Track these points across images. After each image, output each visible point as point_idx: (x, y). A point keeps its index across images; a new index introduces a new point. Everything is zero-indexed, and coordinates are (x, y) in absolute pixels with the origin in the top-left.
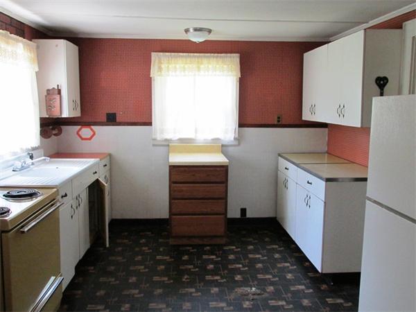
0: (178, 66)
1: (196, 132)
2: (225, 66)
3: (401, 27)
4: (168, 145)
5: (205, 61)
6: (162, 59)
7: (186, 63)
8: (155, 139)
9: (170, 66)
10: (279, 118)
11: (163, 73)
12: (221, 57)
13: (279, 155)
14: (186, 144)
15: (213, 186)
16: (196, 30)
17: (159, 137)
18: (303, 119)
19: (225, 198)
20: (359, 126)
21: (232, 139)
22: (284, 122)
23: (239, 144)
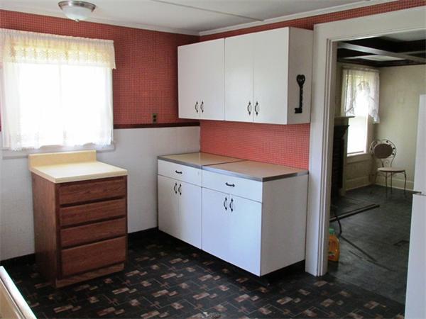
0: (38, 50)
1: (65, 137)
2: (98, 55)
3: (312, 28)
4: (27, 157)
5: (74, 46)
6: (15, 39)
7: (49, 47)
8: (7, 150)
9: (27, 49)
10: (155, 117)
11: (18, 57)
12: (93, 42)
13: (159, 158)
14: (53, 154)
15: (108, 204)
16: (77, 4)
17: (15, 146)
18: (180, 117)
19: (125, 216)
20: (285, 123)
21: (109, 143)
22: (159, 121)
23: (115, 149)
